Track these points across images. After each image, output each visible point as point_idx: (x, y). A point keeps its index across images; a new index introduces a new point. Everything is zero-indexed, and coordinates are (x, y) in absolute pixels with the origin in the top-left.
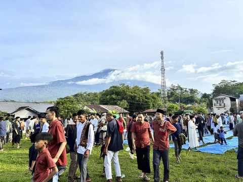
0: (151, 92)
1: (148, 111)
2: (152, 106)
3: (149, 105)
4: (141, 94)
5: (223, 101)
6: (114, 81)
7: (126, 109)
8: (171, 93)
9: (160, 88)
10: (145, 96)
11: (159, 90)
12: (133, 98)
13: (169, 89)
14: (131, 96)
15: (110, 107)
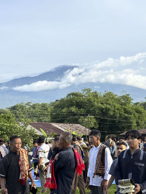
0: (134, 101)
2: (135, 124)
3: (131, 123)
4: (118, 106)
10: (125, 109)
12: (104, 112)
14: (101, 110)
15: (68, 126)
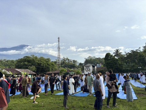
0: (51, 61)
1: (49, 73)
2: (51, 69)
3: (49, 69)
4: (45, 62)
5: (89, 67)
6: (27, 53)
7: (34, 71)
8: (63, 62)
9: (57, 59)
10: (47, 64)
11: (56, 60)
12: (39, 65)
13: (62, 60)
14: (38, 64)
15: (23, 70)
